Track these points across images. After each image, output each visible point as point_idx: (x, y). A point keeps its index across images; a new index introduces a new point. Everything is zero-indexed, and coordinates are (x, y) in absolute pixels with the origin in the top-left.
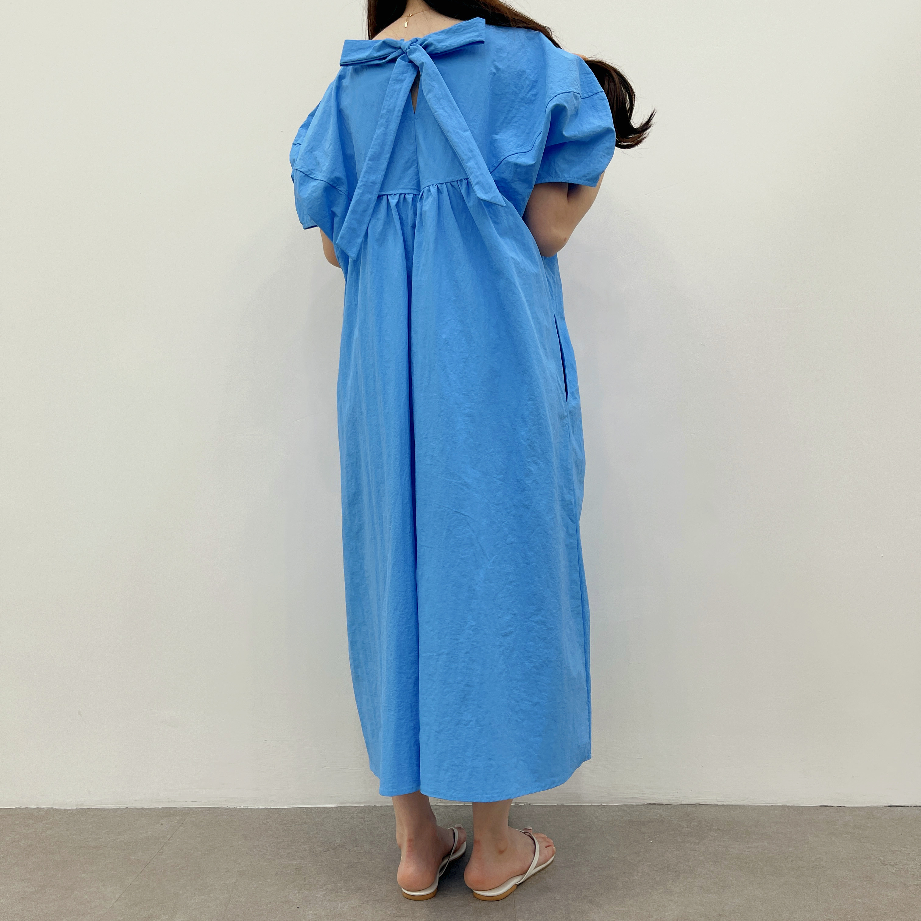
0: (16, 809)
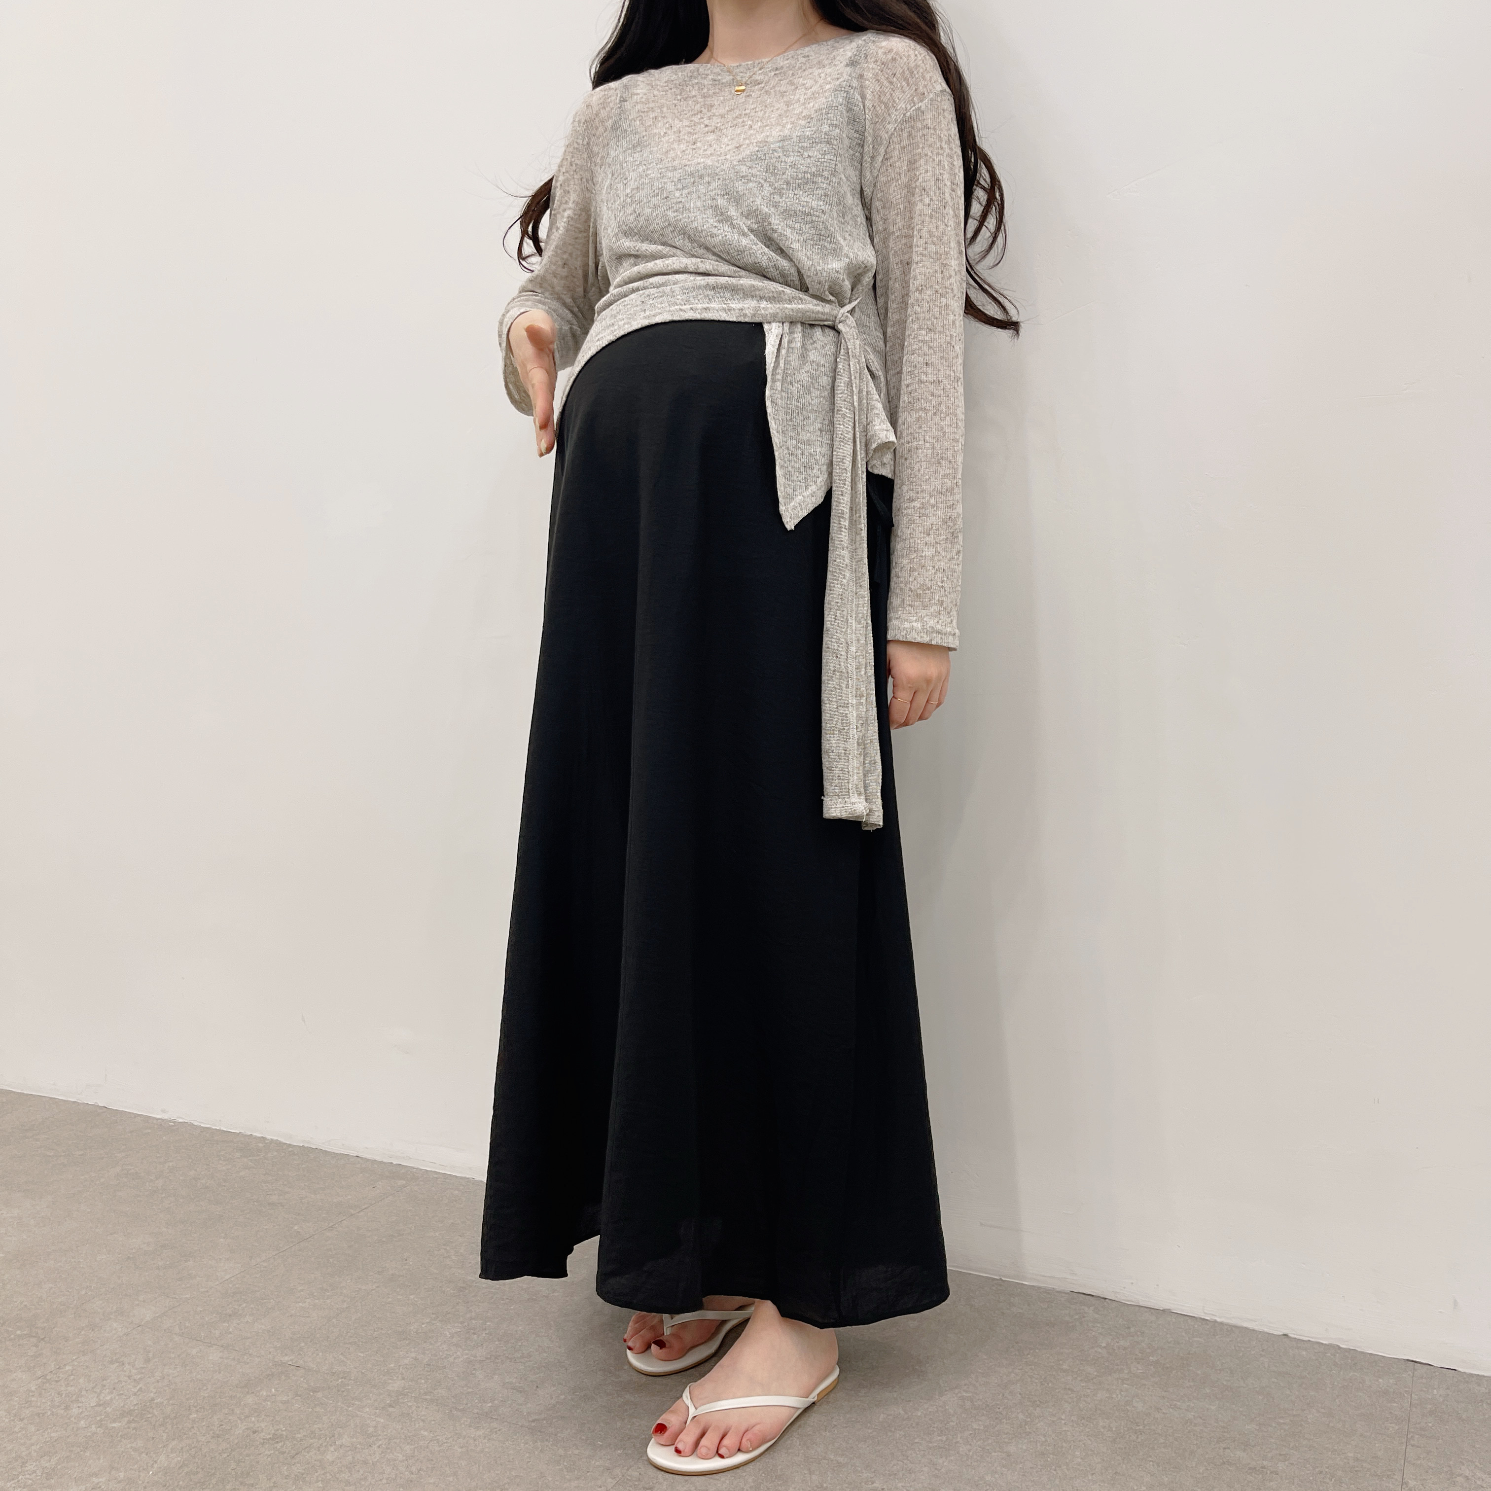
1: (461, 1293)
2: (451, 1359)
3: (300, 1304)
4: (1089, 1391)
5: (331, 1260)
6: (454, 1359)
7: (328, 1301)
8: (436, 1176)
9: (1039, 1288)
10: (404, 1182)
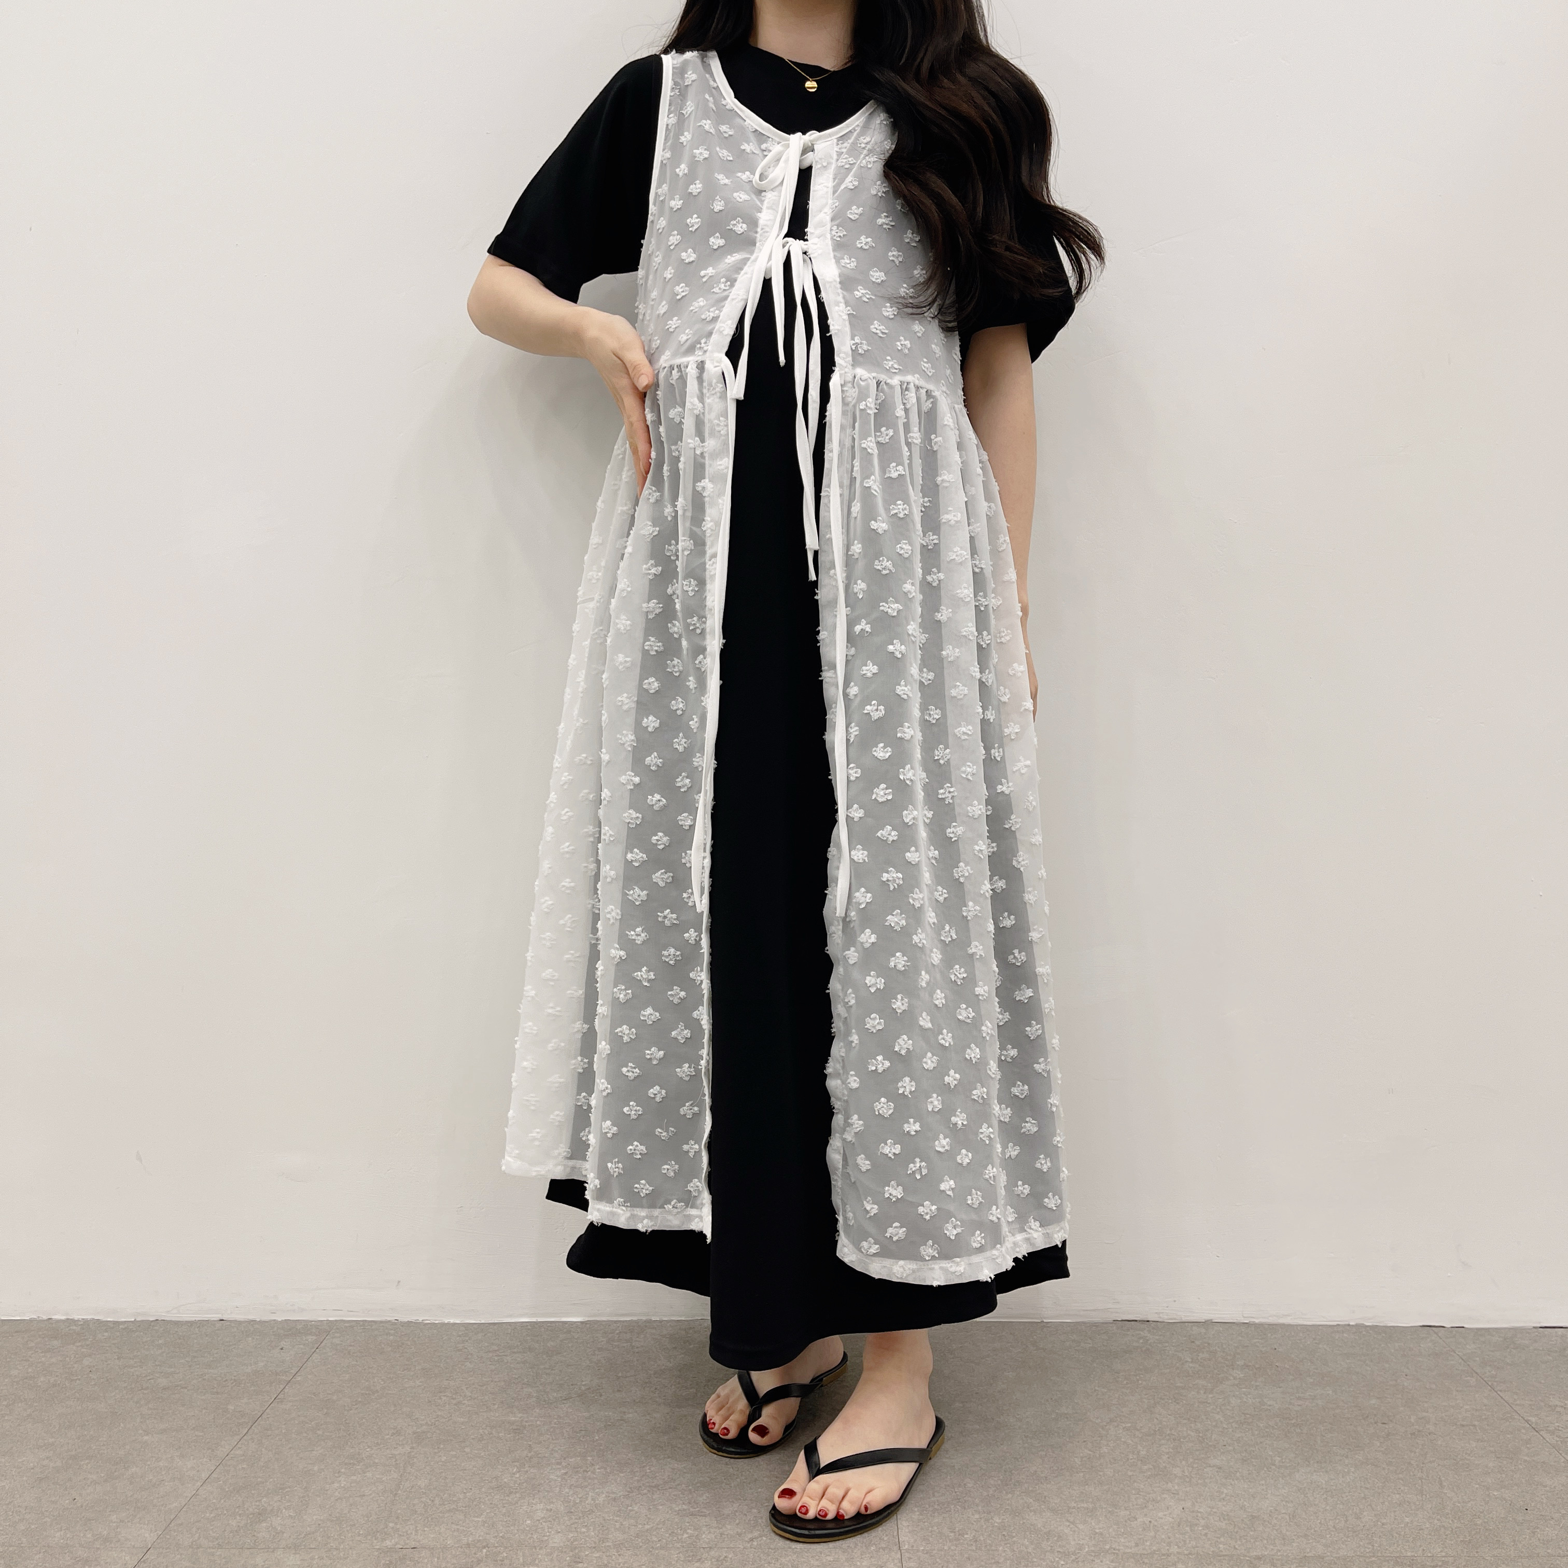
0: (31, 1321)
1: (522, 1435)
2: (589, 1500)
3: (336, 1485)
4: (1220, 1400)
5: (320, 1432)
6: (592, 1500)
7: (369, 1475)
8: (346, 1325)
9: (1084, 1323)
10: (314, 1338)
